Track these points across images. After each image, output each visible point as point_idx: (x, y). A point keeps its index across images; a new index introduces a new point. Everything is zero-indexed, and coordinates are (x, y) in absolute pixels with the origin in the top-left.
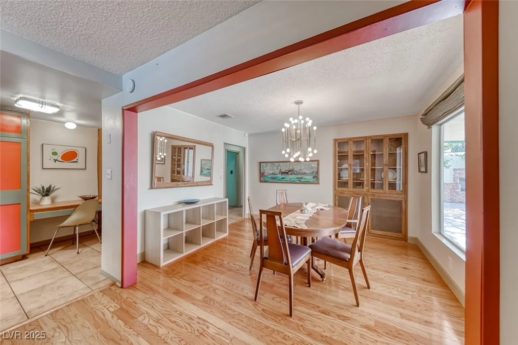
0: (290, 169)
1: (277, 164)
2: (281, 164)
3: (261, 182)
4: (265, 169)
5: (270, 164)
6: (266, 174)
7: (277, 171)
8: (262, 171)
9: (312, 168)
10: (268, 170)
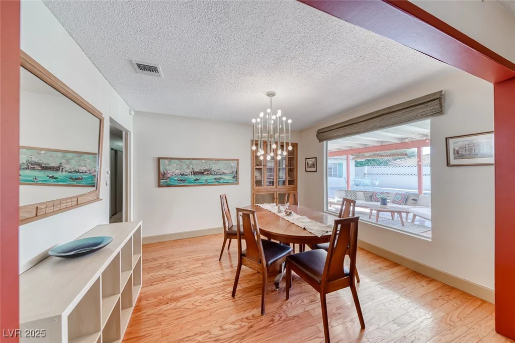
0: (207, 168)
1: (188, 162)
2: (194, 162)
3: (159, 186)
4: (167, 167)
5: (177, 161)
6: (169, 175)
7: (188, 171)
8: (162, 171)
9: (232, 167)
10: (173, 169)
